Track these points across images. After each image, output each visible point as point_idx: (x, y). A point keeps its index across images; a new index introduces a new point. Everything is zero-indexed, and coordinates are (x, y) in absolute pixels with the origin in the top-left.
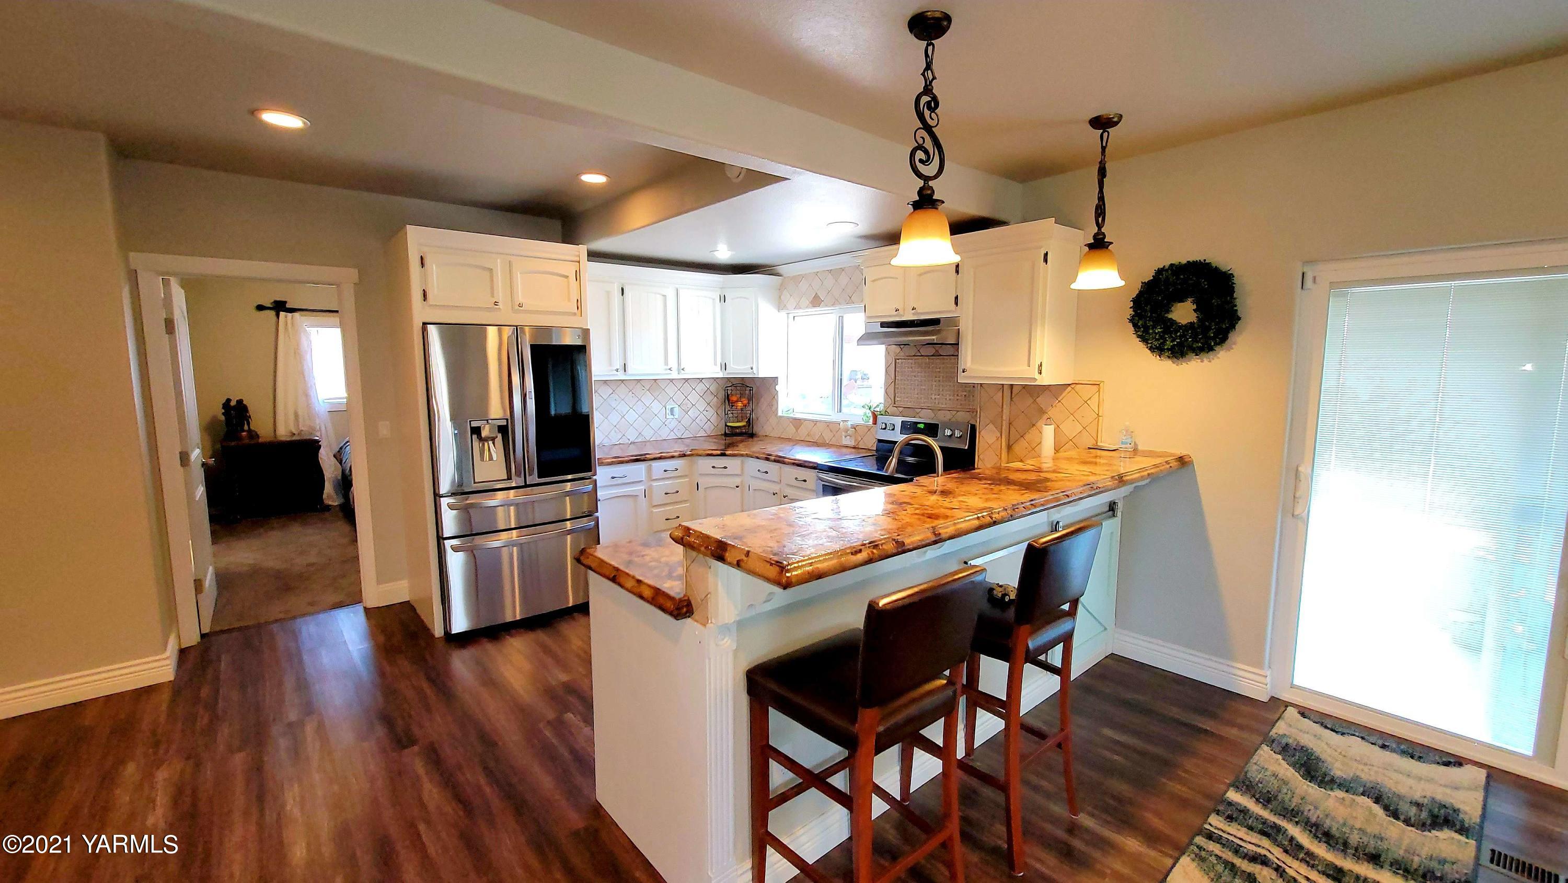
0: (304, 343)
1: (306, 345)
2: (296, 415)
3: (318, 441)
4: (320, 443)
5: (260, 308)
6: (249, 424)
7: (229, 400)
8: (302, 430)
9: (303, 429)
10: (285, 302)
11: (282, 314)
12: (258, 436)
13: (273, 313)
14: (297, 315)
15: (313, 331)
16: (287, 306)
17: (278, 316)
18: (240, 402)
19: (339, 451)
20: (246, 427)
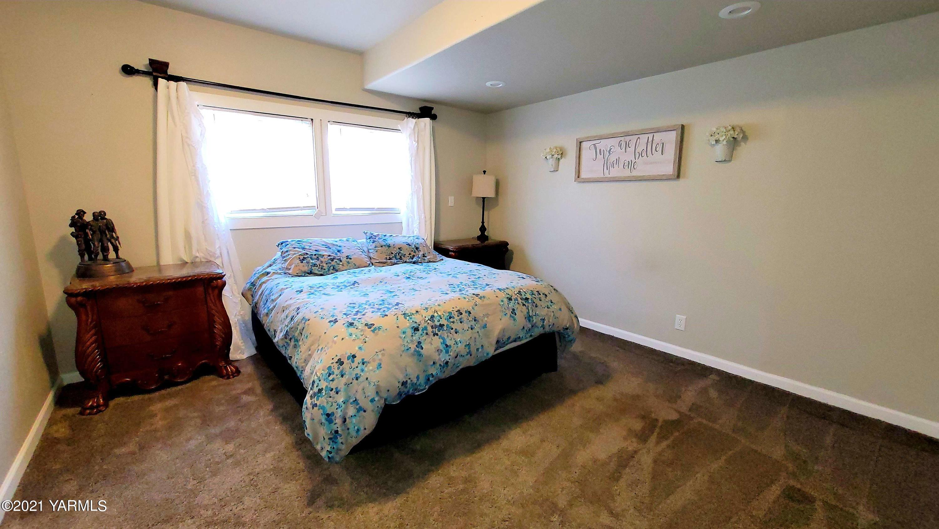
0: (196, 130)
1: (198, 134)
2: (188, 237)
3: (221, 277)
4: (224, 279)
5: (128, 70)
6: (116, 249)
7: (81, 213)
8: (197, 257)
9: (198, 255)
10: (166, 65)
11: (162, 82)
12: (131, 270)
13: (147, 81)
14: (183, 84)
15: (207, 113)
16: (170, 72)
17: (156, 85)
18: (100, 216)
19: (250, 289)
20: (112, 255)
